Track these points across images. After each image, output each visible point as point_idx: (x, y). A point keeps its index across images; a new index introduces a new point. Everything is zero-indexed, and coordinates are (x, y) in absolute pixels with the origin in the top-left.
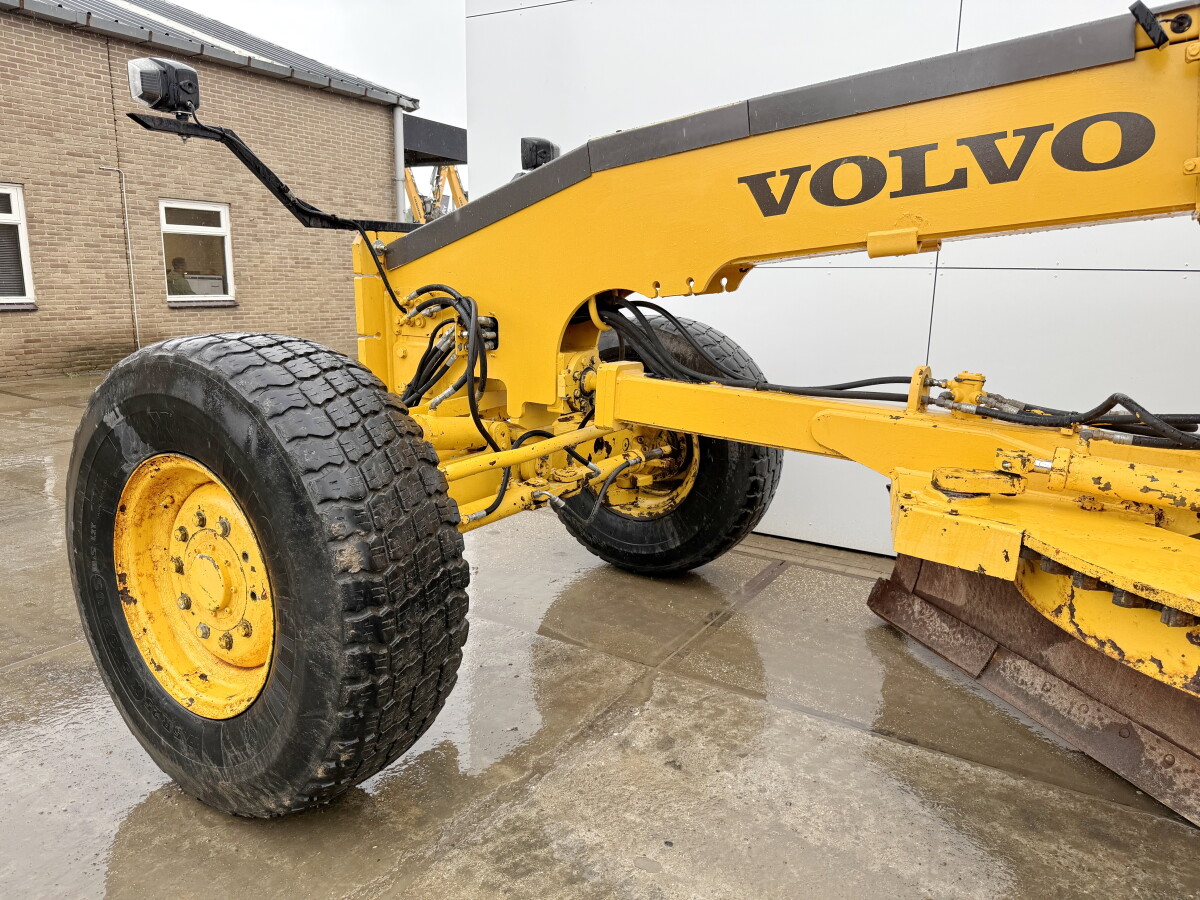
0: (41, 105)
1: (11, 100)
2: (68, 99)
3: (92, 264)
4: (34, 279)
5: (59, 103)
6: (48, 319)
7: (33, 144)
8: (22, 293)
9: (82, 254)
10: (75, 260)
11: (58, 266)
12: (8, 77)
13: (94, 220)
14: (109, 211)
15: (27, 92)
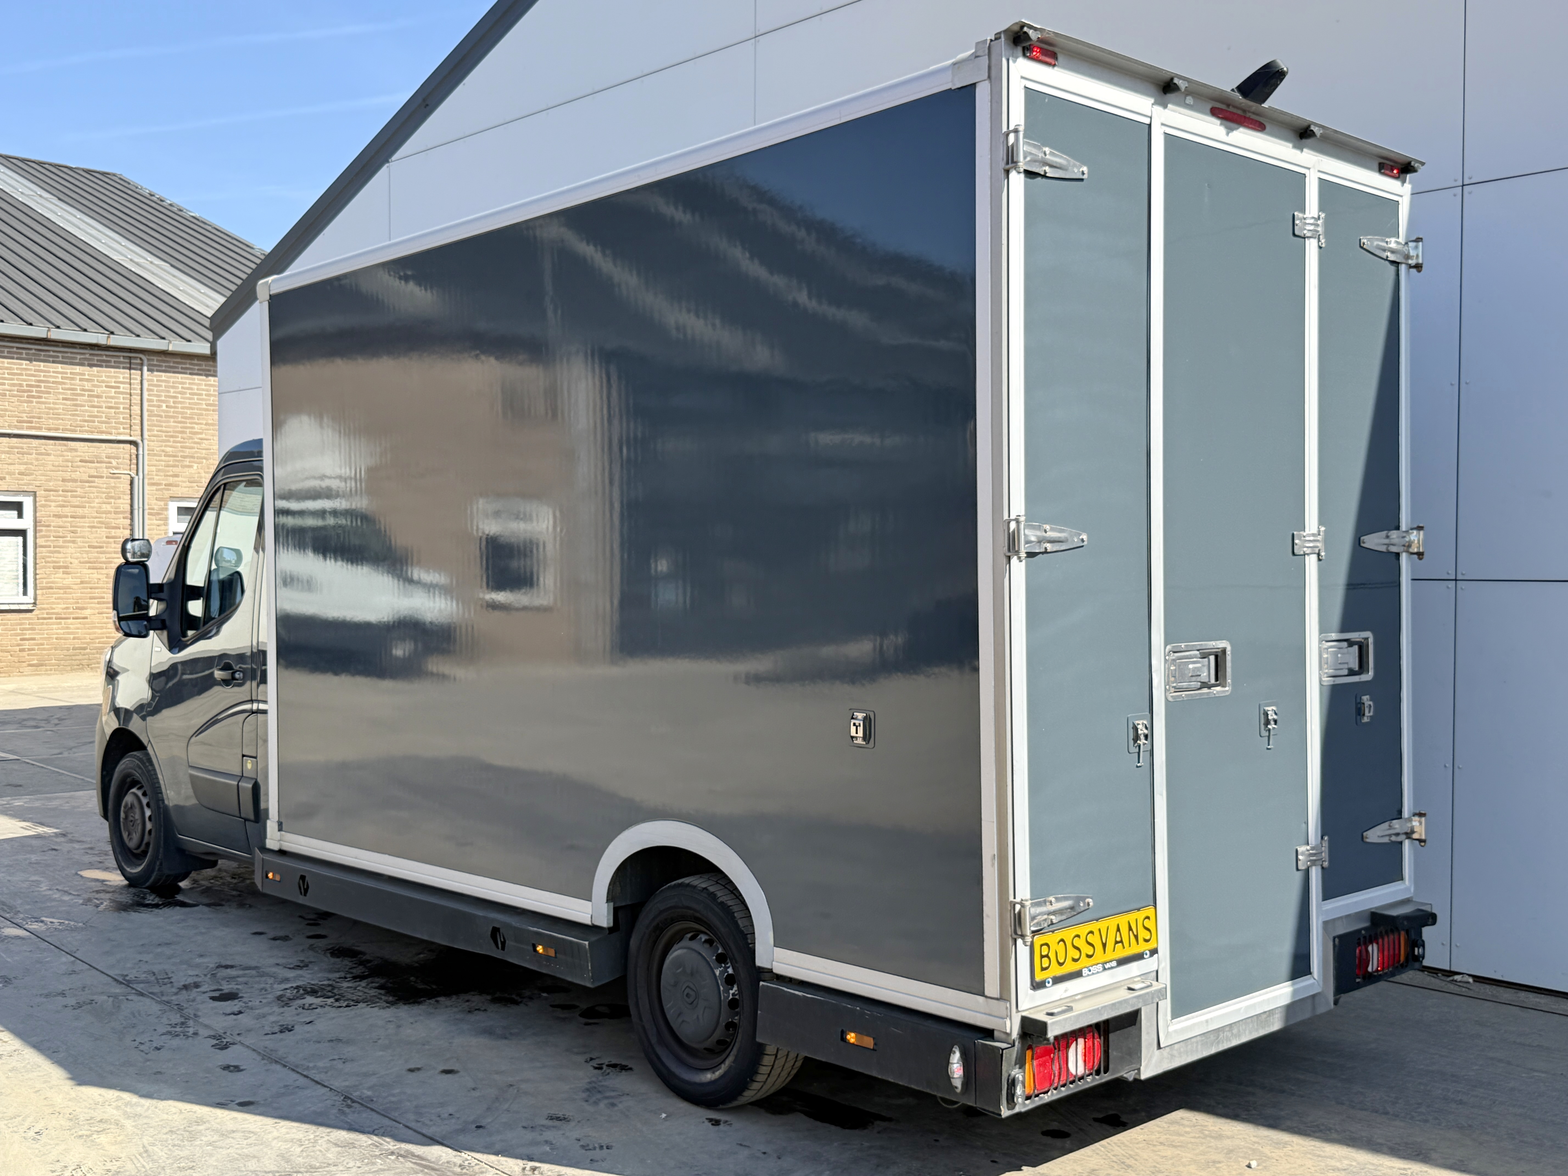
0: (59, 419)
1: (33, 417)
2: (86, 411)
3: (93, 565)
4: (35, 579)
5: (77, 415)
6: (45, 619)
7: (49, 455)
8: (25, 593)
9: (85, 555)
10: (76, 561)
11: (59, 567)
12: (33, 397)
13: (100, 522)
14: (116, 513)
15: (50, 408)
